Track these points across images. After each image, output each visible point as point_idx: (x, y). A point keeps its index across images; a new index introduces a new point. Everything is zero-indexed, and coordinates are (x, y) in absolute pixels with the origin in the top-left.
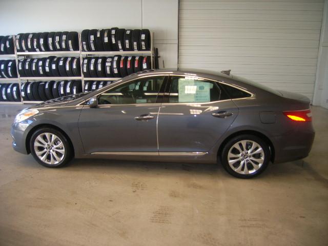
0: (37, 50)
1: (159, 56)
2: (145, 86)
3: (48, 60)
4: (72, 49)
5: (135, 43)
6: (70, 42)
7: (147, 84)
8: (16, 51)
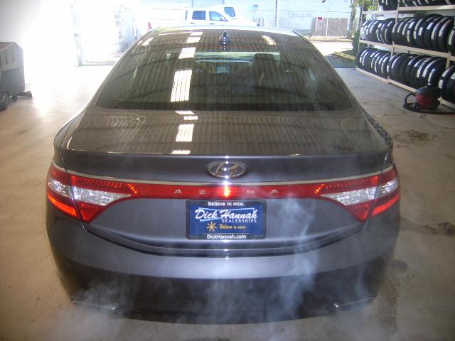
3: (420, 21)
4: (448, 2)
8: (398, 5)
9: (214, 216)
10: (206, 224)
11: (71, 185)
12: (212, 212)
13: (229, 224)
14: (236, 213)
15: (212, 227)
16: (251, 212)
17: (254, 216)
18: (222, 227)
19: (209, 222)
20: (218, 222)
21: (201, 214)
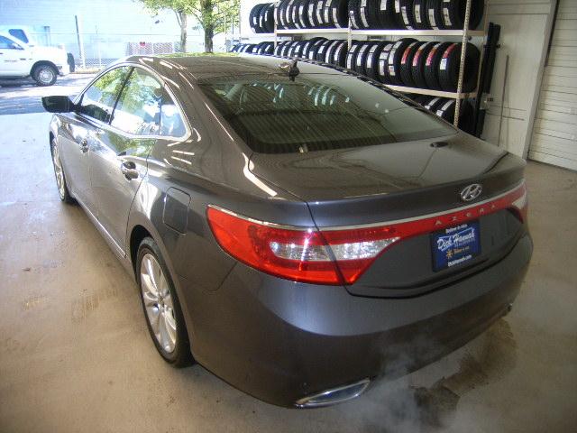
0: (297, 25)
1: (499, 43)
2: (440, 109)
3: (308, 44)
4: (337, 25)
5: (431, 12)
6: (334, 10)
7: (445, 108)
8: (276, 27)
9: (449, 243)
10: (445, 252)
11: (327, 244)
12: (447, 239)
13: (459, 248)
14: (462, 235)
15: (449, 254)
16: (470, 231)
17: (472, 235)
18: (456, 252)
19: (447, 250)
20: (452, 248)
21: (442, 243)
